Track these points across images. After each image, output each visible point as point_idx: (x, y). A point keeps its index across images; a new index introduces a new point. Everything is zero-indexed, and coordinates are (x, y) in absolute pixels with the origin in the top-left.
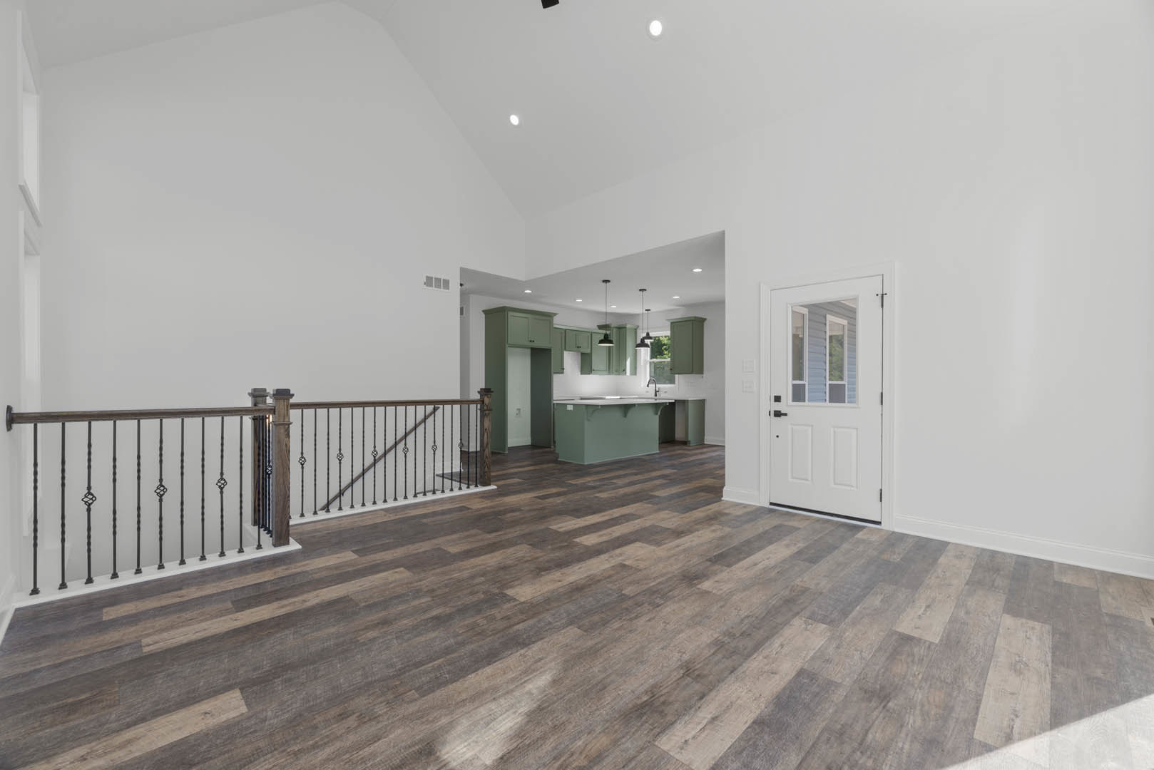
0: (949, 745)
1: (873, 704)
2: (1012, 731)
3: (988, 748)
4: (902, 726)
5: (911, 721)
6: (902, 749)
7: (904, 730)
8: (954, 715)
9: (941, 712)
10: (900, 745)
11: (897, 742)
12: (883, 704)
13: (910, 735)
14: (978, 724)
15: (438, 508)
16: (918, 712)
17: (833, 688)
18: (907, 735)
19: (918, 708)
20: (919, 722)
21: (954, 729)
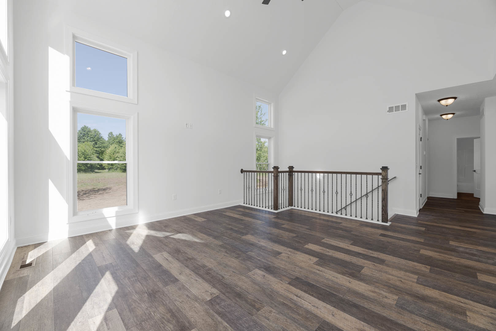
0: (120, 299)
1: (150, 290)
2: (106, 323)
3: (109, 309)
4: (136, 292)
5: (136, 296)
6: (130, 288)
7: (134, 292)
8: (128, 310)
9: (132, 307)
10: (131, 288)
11: (132, 288)
12: (148, 293)
13: (132, 292)
14: (119, 315)
15: (331, 219)
16: (137, 300)
17: (164, 284)
18: (132, 291)
19: (139, 301)
20: (133, 297)
21: (123, 305)
